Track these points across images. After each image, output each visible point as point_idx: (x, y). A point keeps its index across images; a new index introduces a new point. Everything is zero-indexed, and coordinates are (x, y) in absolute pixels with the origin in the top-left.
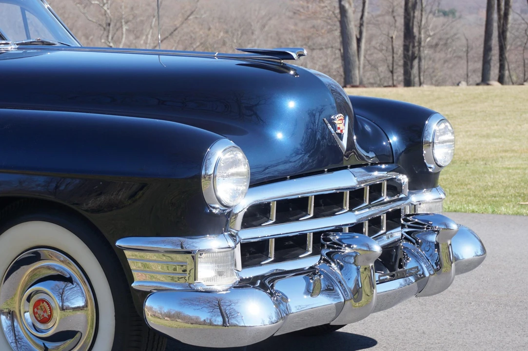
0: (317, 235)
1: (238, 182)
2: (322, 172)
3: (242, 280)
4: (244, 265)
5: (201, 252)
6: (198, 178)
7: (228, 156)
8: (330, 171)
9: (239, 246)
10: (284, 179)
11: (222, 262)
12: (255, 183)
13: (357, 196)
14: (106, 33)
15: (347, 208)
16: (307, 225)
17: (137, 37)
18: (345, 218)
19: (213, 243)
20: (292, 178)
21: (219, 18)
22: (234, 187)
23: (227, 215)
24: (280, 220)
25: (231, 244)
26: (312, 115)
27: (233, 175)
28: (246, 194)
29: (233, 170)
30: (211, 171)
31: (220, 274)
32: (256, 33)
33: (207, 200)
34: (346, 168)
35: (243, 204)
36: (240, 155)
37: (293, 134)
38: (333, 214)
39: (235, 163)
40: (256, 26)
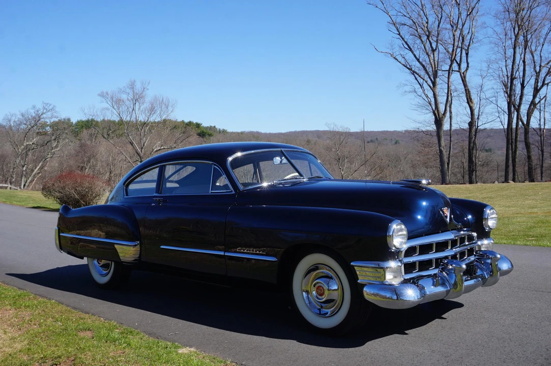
0: (437, 259)
1: (403, 238)
2: (438, 233)
3: (405, 279)
4: (405, 273)
5: (387, 268)
6: (386, 236)
7: (399, 227)
8: (442, 232)
9: (403, 265)
10: (422, 236)
11: (396, 272)
12: (410, 237)
13: (454, 243)
14: (338, 163)
15: (449, 248)
16: (432, 256)
17: (351, 164)
18: (449, 252)
19: (393, 264)
20: (425, 235)
21: (386, 155)
22: (401, 240)
23: (398, 252)
24: (421, 253)
25: (400, 264)
26: (433, 207)
27: (400, 235)
28: (405, 243)
29: (400, 233)
30: (391, 234)
31: (395, 277)
32: (402, 161)
33: (390, 246)
34: (449, 231)
35: (405, 247)
36: (403, 227)
37: (425, 217)
38: (444, 251)
39: (401, 230)
40: (402, 159)
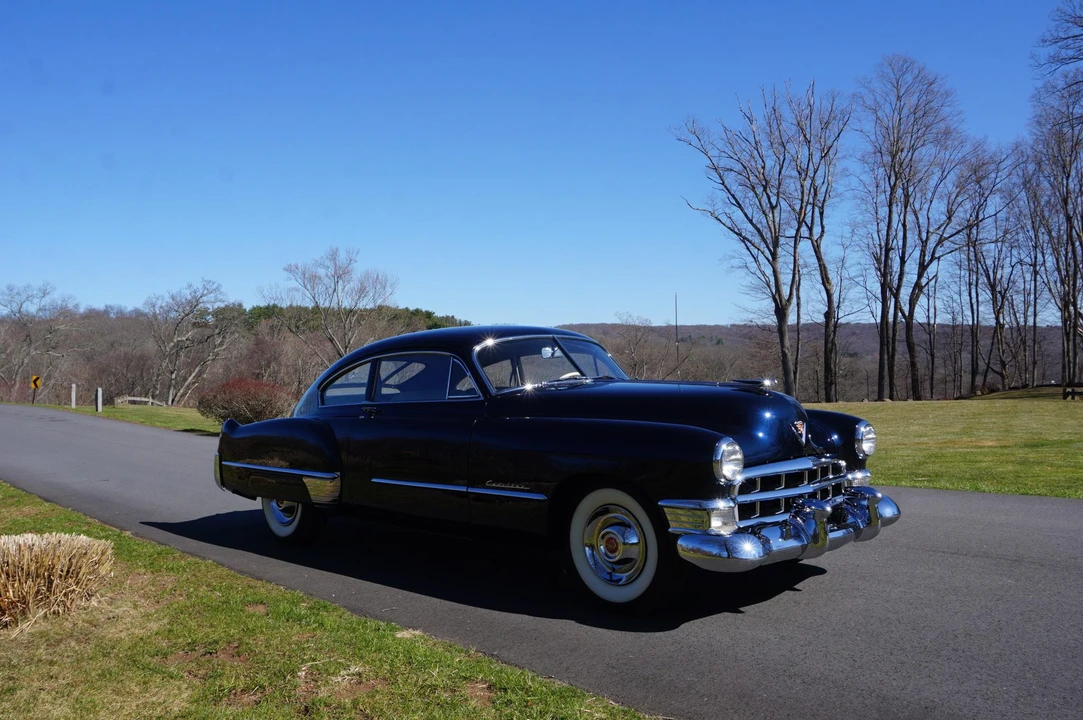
0: (787, 499)
1: (736, 465)
2: (789, 459)
3: (739, 528)
4: (740, 519)
5: (713, 509)
6: (711, 461)
7: (730, 448)
8: (795, 458)
9: (737, 506)
10: (765, 463)
11: (726, 517)
12: (747, 464)
13: (812, 475)
15: (806, 483)
16: (780, 493)
17: (653, 373)
18: (806, 488)
19: (721, 504)
20: (770, 462)
21: (704, 360)
22: (734, 468)
23: (730, 485)
24: (763, 490)
25: (732, 504)
26: (781, 421)
27: (733, 460)
28: (740, 473)
29: (733, 457)
30: (719, 458)
31: (725, 524)
33: (717, 477)
34: (804, 456)
35: (739, 479)
36: (737, 448)
37: (769, 434)
38: (797, 486)
39: (734, 452)
40: (728, 365)
